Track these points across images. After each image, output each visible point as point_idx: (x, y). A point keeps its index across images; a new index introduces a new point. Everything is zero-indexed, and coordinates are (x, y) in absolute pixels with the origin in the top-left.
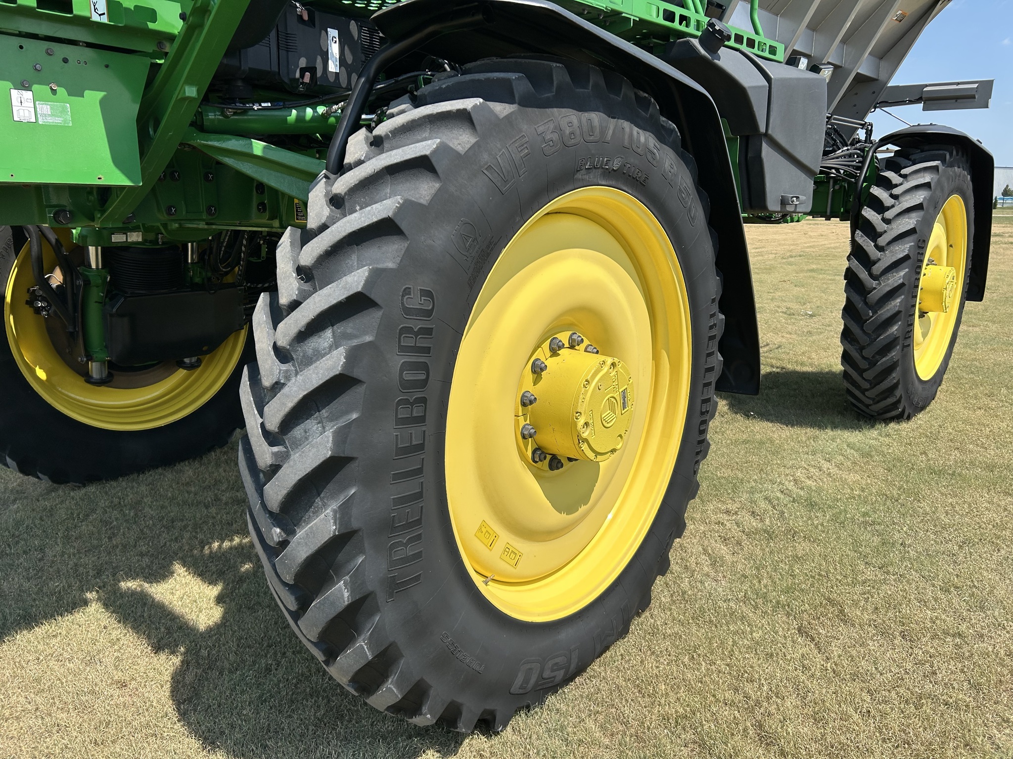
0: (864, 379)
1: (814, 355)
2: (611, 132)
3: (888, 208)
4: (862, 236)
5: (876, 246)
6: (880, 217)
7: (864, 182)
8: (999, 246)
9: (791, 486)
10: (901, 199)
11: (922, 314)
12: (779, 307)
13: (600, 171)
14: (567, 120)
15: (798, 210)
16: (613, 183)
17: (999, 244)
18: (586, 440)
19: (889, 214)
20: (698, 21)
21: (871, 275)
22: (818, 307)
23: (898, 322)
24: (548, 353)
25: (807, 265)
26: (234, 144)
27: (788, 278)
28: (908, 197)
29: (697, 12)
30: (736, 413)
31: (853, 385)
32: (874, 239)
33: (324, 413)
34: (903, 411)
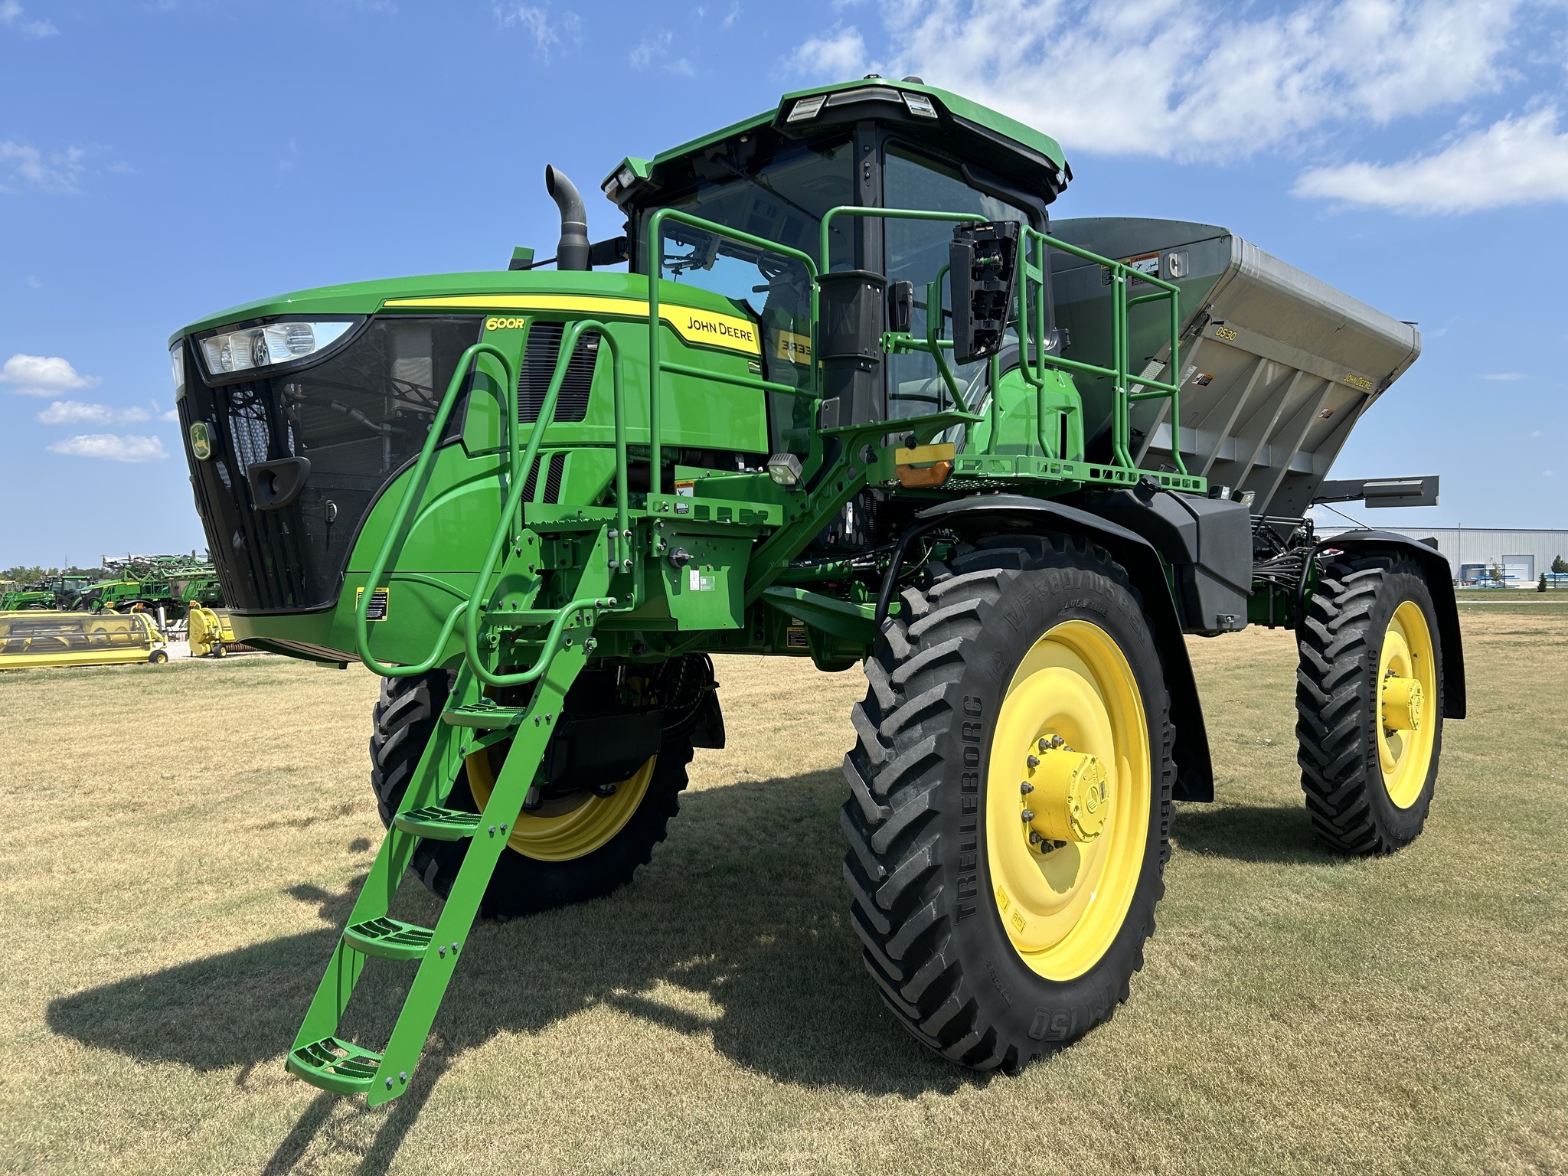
0: (1328, 803)
1: (1276, 790)
2: (1080, 580)
3: (1332, 618)
4: (1308, 647)
5: (1324, 658)
6: (1324, 627)
7: (1305, 587)
8: (1538, 649)
9: (1257, 913)
10: (1345, 608)
11: (1390, 733)
12: (1228, 734)
13: (1074, 609)
14: (1052, 575)
15: (1234, 627)
16: (1083, 617)
17: (1539, 646)
18: (1076, 822)
19: (1334, 624)
20: (1130, 474)
21: (1322, 689)
22: (1279, 734)
23: (1357, 739)
24: (1038, 752)
25: (1261, 679)
26: (785, 592)
27: (1236, 696)
28: (1352, 606)
29: (1129, 466)
30: (1189, 850)
31: (1318, 812)
32: (1322, 652)
33: (918, 781)
34: (1380, 843)
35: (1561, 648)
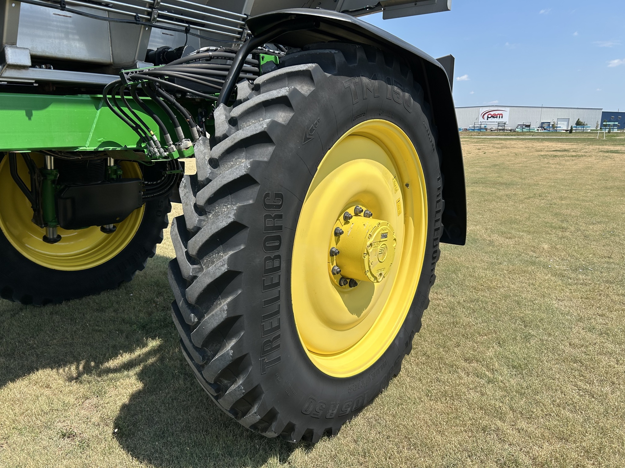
35: (574, 158)
